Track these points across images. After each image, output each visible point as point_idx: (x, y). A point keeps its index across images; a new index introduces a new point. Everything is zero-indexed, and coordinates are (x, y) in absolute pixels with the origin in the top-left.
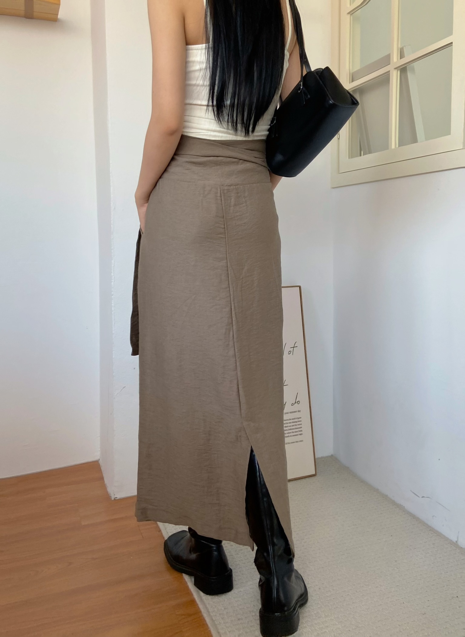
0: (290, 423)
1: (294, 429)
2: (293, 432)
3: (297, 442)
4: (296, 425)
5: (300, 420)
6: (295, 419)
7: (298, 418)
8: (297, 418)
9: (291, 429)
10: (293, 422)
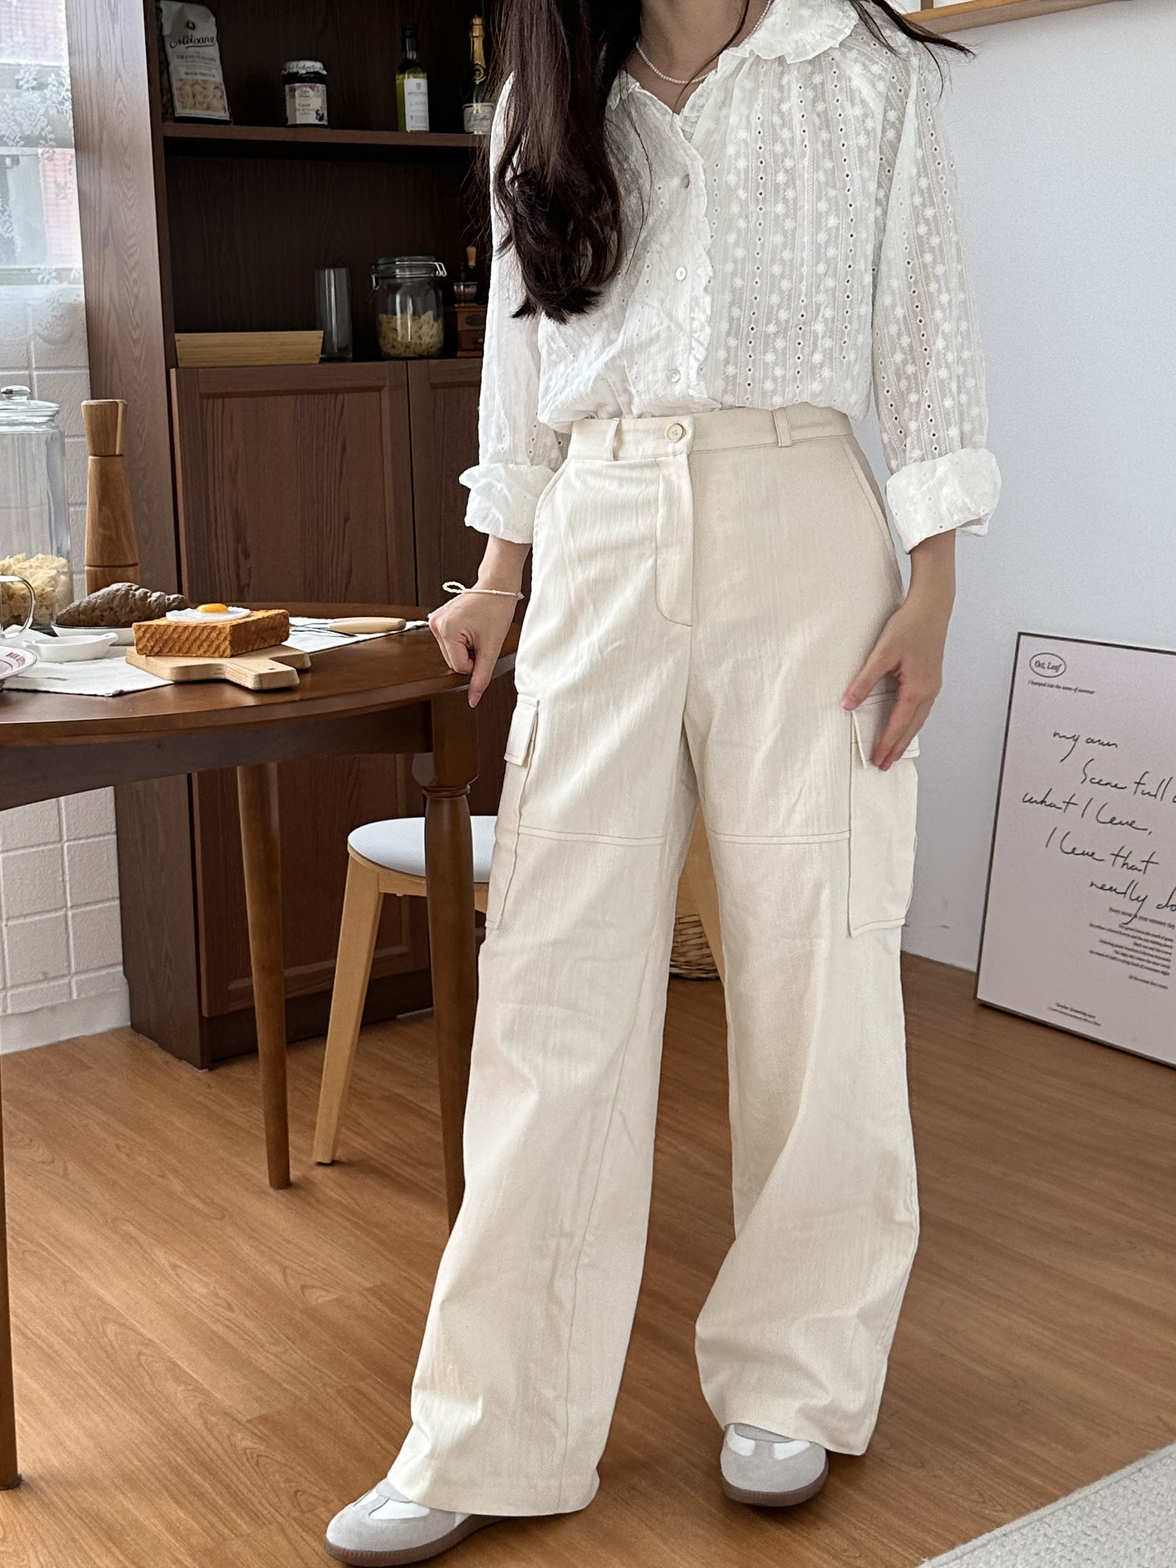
0: (1146, 940)
1: (1152, 956)
2: (1149, 962)
3: (1153, 984)
4: (1159, 951)
5: (1168, 943)
6: (1158, 937)
7: (1167, 939)
8: (1162, 938)
9: (1145, 954)
10: (1153, 942)
